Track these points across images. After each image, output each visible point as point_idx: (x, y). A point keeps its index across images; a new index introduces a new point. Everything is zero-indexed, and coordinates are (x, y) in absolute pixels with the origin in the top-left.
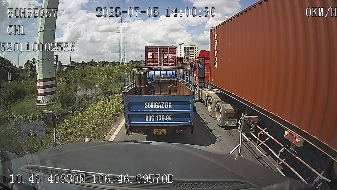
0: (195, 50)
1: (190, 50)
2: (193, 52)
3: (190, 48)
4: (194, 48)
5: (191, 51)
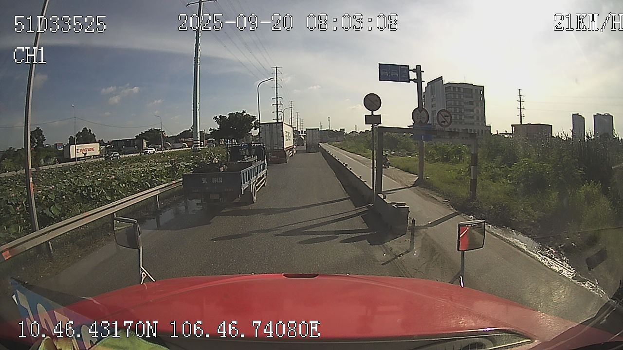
1: (462, 96)
4: (474, 91)
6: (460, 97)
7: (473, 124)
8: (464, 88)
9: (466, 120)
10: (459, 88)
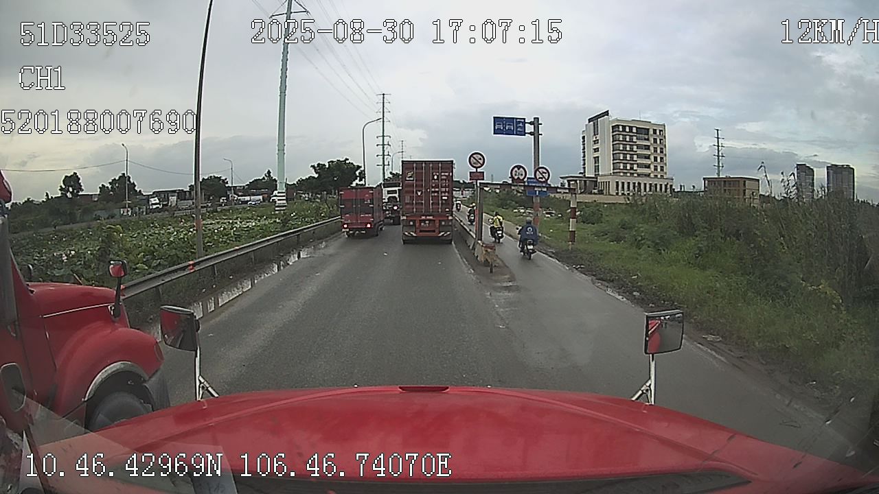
0: (655, 140)
1: (635, 138)
2: (648, 148)
3: (634, 130)
4: (651, 132)
5: (639, 142)
6: (631, 140)
7: (648, 175)
8: (637, 128)
9: (640, 171)
10: (631, 128)
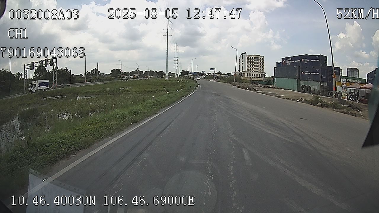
0: (260, 61)
2: (258, 63)
5: (255, 62)
6: (253, 61)
7: (258, 72)
8: (255, 57)
9: (255, 70)
10: (253, 57)
